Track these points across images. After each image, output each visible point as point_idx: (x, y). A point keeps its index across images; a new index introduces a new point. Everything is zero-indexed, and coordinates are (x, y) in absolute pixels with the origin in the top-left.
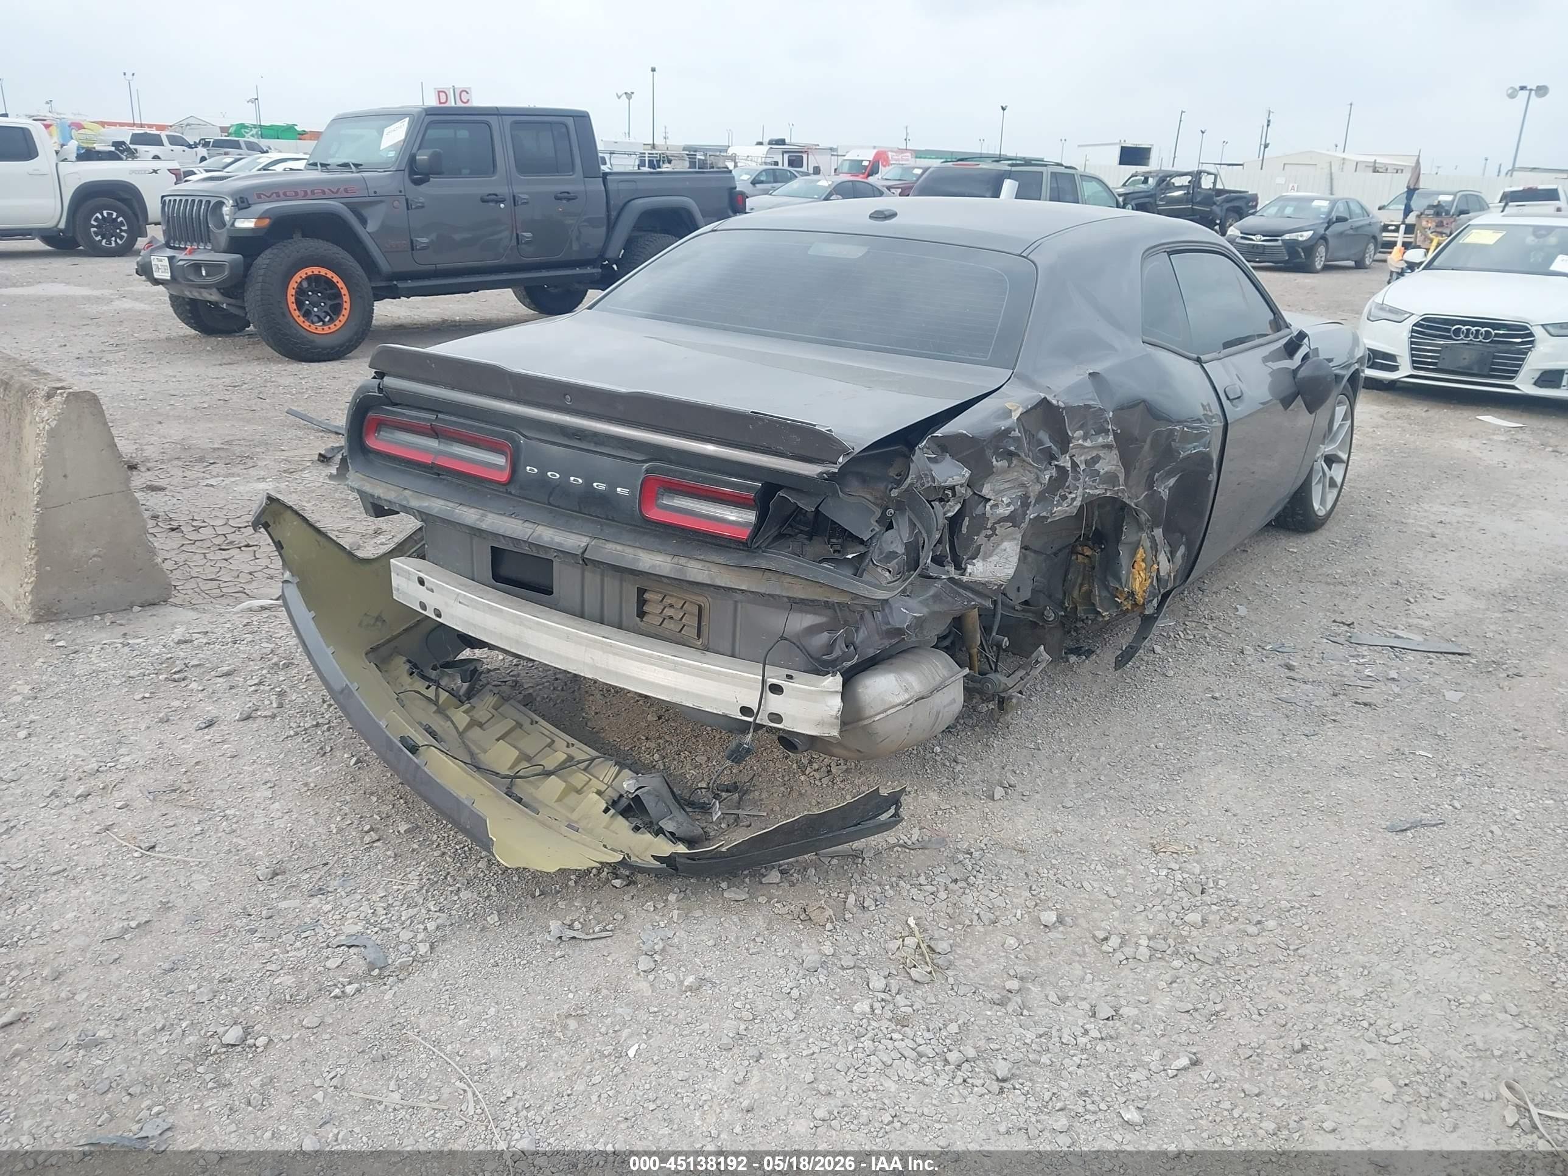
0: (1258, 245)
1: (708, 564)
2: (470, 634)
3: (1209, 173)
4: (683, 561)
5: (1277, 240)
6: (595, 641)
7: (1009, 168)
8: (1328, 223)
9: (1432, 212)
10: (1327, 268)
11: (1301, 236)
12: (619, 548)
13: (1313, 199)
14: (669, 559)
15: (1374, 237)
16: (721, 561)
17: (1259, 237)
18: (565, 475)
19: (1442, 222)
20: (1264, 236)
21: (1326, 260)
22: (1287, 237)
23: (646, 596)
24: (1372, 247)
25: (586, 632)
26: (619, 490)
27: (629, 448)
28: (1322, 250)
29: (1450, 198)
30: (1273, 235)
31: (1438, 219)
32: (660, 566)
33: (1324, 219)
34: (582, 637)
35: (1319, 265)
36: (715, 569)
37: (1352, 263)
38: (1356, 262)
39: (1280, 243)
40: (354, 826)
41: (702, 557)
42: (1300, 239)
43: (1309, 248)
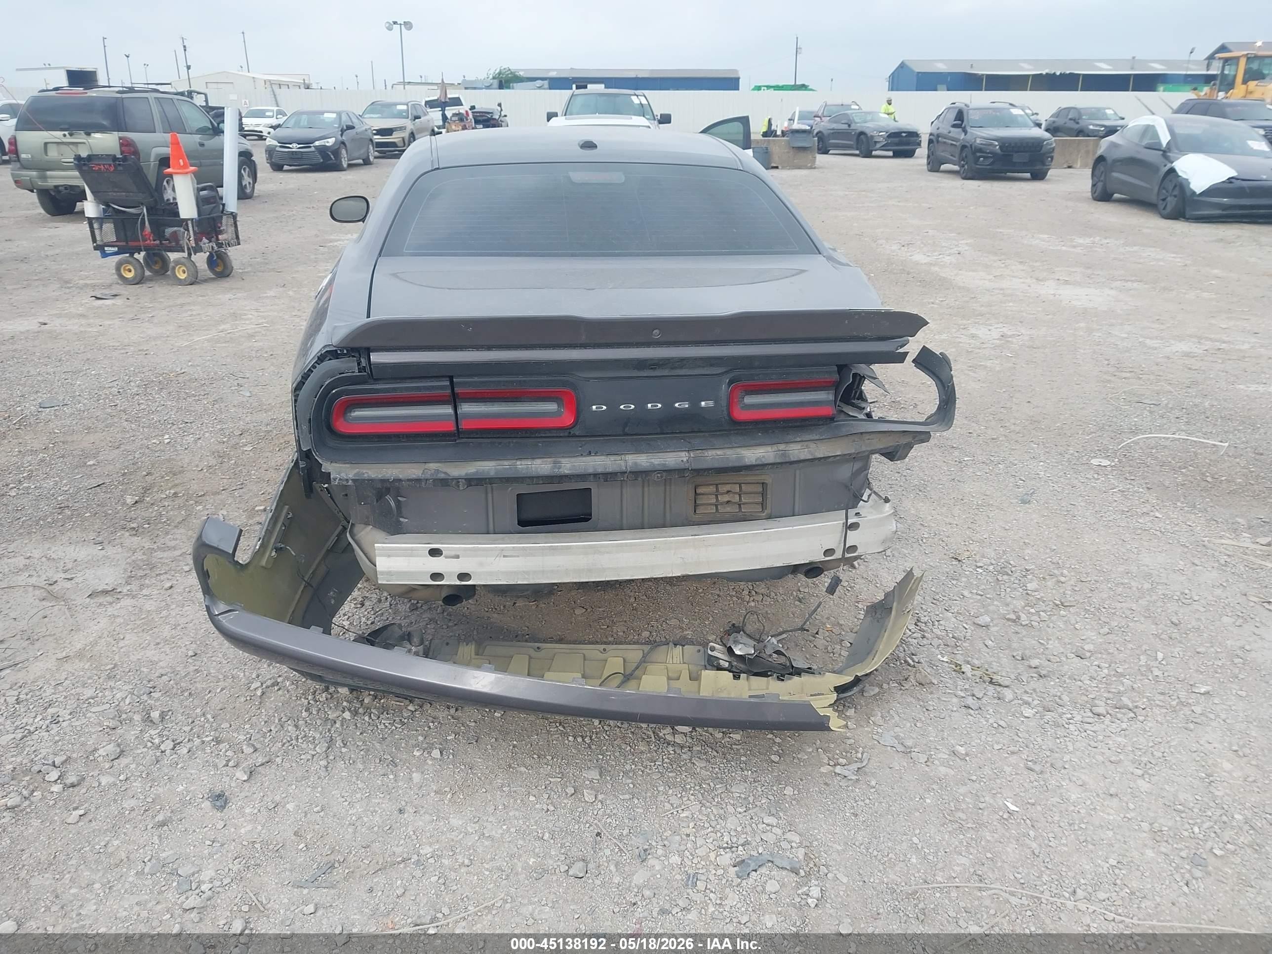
0: (296, 152)
1: (806, 443)
2: (519, 583)
3: (199, 93)
4: (782, 447)
5: (310, 147)
6: (687, 541)
7: (119, 95)
8: (341, 131)
9: (456, 118)
10: (350, 166)
11: (328, 142)
12: (719, 452)
13: (322, 113)
14: (769, 449)
15: (371, 140)
16: (817, 437)
17: (295, 145)
18: (641, 405)
19: (465, 126)
20: (299, 144)
21: (349, 160)
22: (317, 143)
23: (699, 491)
24: (371, 147)
25: (673, 537)
26: (703, 403)
27: (712, 365)
28: (344, 152)
29: (404, 107)
30: (307, 143)
31: (463, 124)
32: (764, 457)
33: (338, 128)
34: (671, 542)
35: (345, 165)
36: (812, 445)
37: (361, 161)
38: (363, 160)
39: (313, 149)
41: (798, 439)
42: (327, 144)
43: (336, 152)
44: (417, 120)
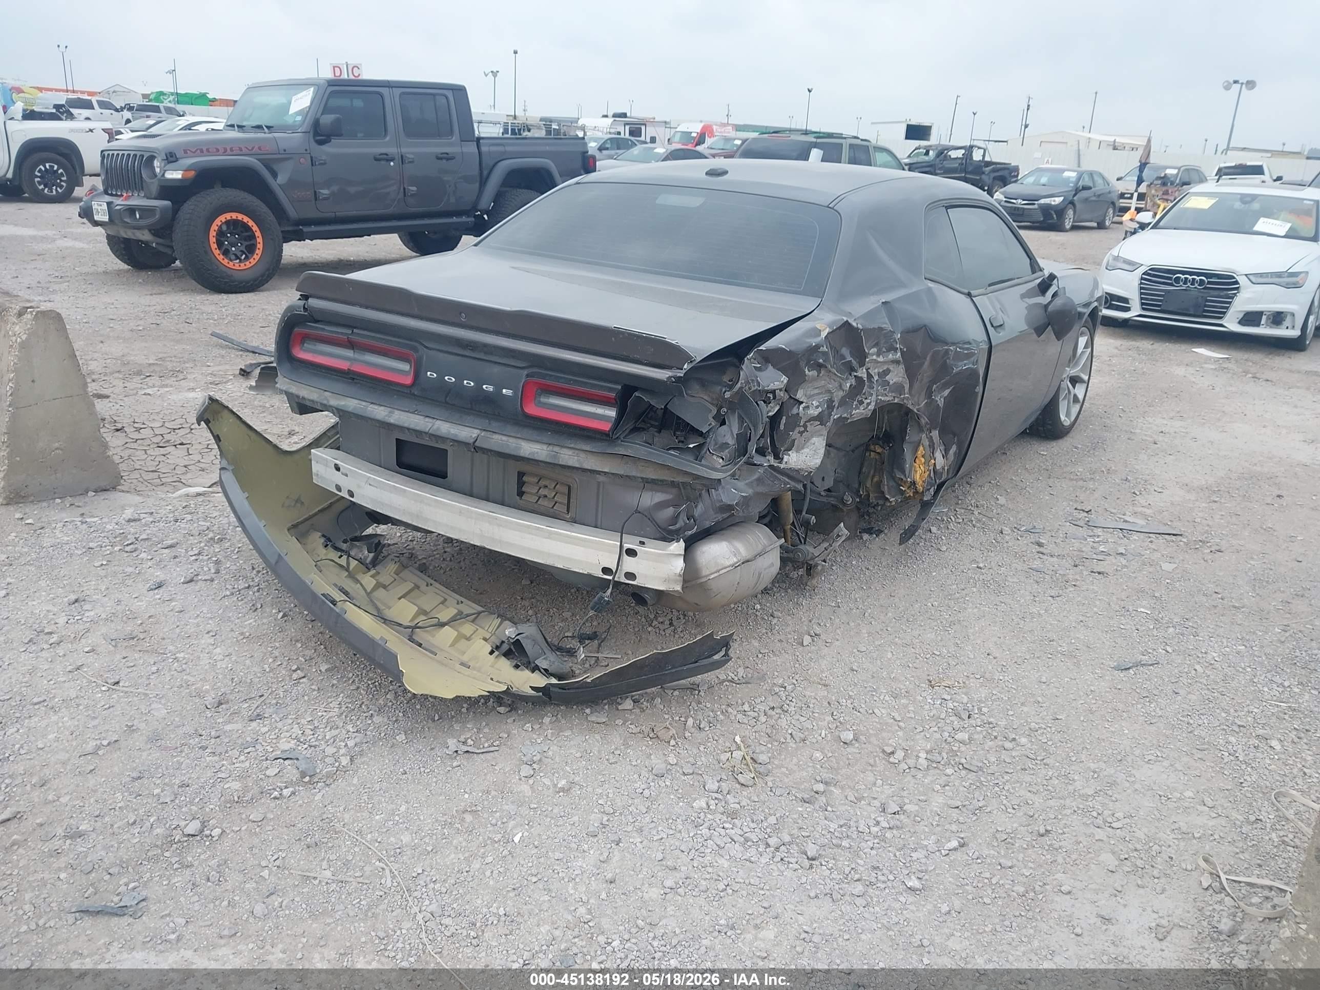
0: (1018, 208)
1: (577, 452)
2: (378, 510)
3: (979, 148)
4: (556, 449)
5: (1034, 204)
6: (483, 515)
7: (815, 140)
8: (1076, 190)
9: (1159, 182)
10: (1074, 228)
11: (1054, 201)
12: (504, 438)
13: (1063, 171)
14: (545, 447)
15: (1113, 203)
16: (588, 448)
17: (1019, 201)
18: (460, 379)
19: (1167, 191)
20: (1024, 200)
21: (1074, 222)
22: (1042, 201)
23: (525, 479)
24: (1111, 211)
25: (476, 507)
26: (504, 391)
27: (513, 357)
28: (1070, 213)
29: (1175, 172)
30: (1032, 199)
31: (1164, 188)
32: (537, 453)
33: (1072, 187)
34: (472, 512)
35: (1068, 225)
36: (583, 455)
37: (1095, 225)
38: (1098, 223)
39: (1036, 206)
40: (283, 666)
41: (572, 446)
42: (1053, 203)
43: (1060, 212)
44: (1184, 187)
